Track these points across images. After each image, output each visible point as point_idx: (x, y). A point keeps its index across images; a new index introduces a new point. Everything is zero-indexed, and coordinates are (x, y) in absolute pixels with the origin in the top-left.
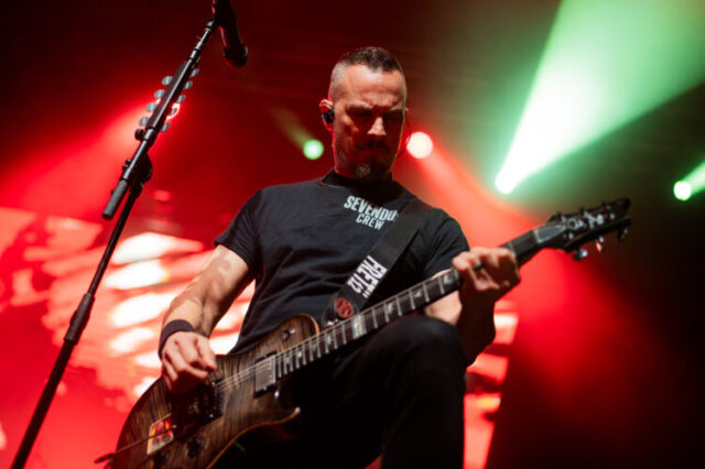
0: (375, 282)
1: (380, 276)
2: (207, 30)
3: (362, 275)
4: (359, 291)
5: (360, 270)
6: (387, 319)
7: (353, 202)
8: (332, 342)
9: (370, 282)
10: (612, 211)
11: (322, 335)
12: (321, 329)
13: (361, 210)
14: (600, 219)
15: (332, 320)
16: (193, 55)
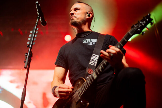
0: (97, 60)
1: (97, 58)
2: (38, 18)
3: (93, 60)
4: (93, 65)
5: (92, 59)
6: (101, 71)
7: (85, 41)
8: (90, 82)
9: (95, 61)
10: (147, 19)
11: (86, 81)
12: (86, 80)
13: (88, 42)
14: (144, 22)
15: (88, 76)
16: (36, 25)
